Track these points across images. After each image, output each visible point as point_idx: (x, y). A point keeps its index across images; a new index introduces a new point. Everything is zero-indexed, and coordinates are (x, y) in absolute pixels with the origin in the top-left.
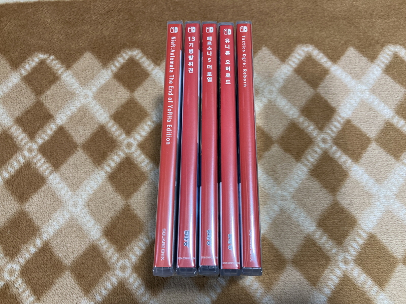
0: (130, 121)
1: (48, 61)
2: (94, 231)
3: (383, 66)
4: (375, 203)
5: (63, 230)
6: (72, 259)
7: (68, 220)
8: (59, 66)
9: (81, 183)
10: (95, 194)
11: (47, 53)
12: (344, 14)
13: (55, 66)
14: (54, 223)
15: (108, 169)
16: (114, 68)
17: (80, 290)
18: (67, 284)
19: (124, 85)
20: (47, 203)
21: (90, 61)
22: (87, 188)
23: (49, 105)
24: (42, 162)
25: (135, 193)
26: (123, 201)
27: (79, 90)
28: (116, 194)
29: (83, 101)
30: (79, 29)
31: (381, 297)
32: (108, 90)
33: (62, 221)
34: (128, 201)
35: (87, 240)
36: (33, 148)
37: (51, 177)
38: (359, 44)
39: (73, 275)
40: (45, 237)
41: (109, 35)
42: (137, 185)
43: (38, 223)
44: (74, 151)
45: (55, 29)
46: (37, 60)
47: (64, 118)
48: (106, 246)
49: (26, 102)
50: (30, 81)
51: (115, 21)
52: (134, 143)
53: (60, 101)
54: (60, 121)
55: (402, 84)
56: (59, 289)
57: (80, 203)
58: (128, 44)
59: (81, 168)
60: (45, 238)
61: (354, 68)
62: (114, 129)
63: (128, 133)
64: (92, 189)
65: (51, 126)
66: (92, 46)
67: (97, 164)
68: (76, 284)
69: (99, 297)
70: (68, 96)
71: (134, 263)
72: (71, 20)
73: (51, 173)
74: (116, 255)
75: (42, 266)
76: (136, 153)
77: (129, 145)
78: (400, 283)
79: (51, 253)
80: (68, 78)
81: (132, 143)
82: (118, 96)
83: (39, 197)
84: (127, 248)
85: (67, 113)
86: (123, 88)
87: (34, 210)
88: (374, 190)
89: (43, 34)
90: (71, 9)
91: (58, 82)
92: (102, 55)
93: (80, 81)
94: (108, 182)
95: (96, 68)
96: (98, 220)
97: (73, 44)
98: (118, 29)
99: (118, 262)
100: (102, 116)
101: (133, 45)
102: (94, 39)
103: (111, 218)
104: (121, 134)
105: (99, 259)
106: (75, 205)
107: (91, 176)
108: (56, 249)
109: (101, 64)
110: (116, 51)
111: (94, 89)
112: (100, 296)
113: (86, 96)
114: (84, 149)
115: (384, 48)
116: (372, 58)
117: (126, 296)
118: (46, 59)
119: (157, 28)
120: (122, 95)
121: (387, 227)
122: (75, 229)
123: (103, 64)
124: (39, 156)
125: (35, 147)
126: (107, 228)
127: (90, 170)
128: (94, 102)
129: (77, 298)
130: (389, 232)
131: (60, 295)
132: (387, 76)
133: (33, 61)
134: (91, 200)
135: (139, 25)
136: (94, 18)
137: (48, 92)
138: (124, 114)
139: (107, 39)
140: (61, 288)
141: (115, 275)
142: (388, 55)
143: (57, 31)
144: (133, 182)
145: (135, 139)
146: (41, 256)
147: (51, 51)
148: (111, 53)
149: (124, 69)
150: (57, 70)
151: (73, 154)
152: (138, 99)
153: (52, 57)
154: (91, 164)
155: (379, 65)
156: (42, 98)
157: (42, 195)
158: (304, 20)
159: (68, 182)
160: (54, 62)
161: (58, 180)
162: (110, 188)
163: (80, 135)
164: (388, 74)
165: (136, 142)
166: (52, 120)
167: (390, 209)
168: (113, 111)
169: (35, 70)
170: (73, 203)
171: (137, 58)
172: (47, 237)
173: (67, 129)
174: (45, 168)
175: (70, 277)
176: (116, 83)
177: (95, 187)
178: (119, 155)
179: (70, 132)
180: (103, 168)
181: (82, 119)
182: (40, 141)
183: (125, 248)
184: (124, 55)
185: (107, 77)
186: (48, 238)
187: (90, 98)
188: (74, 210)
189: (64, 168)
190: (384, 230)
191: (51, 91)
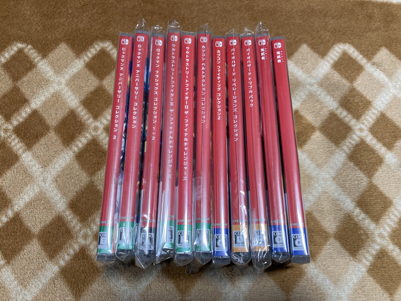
0: (98, 106)
1: (26, 50)
2: (61, 204)
3: (332, 62)
4: (314, 185)
5: (32, 202)
6: (40, 228)
7: (37, 194)
8: (36, 55)
9: (51, 160)
10: (63, 171)
11: (25, 43)
12: (300, 14)
13: (32, 54)
14: (25, 196)
15: (76, 149)
16: (86, 59)
17: (46, 256)
18: (34, 250)
19: (94, 74)
20: (20, 178)
21: (65, 51)
22: (56, 166)
23: (25, 90)
24: (16, 142)
25: (99, 172)
26: (87, 178)
27: (54, 77)
28: (82, 172)
29: (57, 88)
30: (55, 21)
31: (312, 266)
32: (79, 78)
33: (32, 194)
34: (93, 178)
35: (53, 211)
36: (9, 128)
37: (24, 156)
38: (312, 42)
39: (40, 242)
40: (16, 208)
41: (83, 28)
42: (101, 164)
43: (10, 195)
44: (46, 133)
45: (34, 20)
46: (15, 49)
47: (39, 103)
48: (71, 217)
49: (3, 87)
50: (8, 68)
51: (90, 15)
52: (100, 126)
53: (35, 87)
54: (35, 105)
55: (347, 79)
56: (26, 254)
57: (49, 179)
58: (100, 36)
59: (52, 148)
60: (16, 210)
61: (306, 63)
62: (83, 114)
63: (96, 116)
64: (60, 167)
65: (26, 109)
66: (67, 37)
67: (66, 144)
68: (42, 251)
69: (62, 262)
70: (43, 83)
71: (95, 232)
72: (49, 13)
73: (24, 152)
74: (79, 225)
75: (13, 234)
76: (102, 135)
77: (96, 129)
78: (331, 255)
79: (21, 223)
80: (44, 66)
81: (98, 127)
82: (89, 84)
83: (13, 173)
84: (90, 219)
85: (42, 99)
86: (93, 76)
87: (7, 184)
88: (314, 174)
89: (23, 25)
90: (49, 3)
91: (34, 70)
92: (76, 46)
93: (55, 69)
94: (76, 161)
95: (69, 58)
96: (64, 194)
97: (49, 35)
98: (92, 22)
99: (80, 231)
100: (73, 101)
101: (105, 37)
102: (70, 31)
103: (76, 192)
104: (89, 118)
105: (64, 228)
106: (44, 181)
107: (60, 155)
108: (25, 219)
109: (74, 54)
110: (89, 43)
111: (67, 77)
112: (63, 260)
113: (60, 83)
114: (55, 131)
115: (334, 46)
116: (323, 54)
117: (86, 261)
118: (24, 48)
119: (128, 22)
120: (92, 83)
121: (323, 206)
122: (43, 202)
123: (77, 54)
124: (14, 136)
125: (10, 127)
126: (72, 201)
127: (60, 150)
128: (67, 89)
129: (43, 262)
130: (324, 210)
131: (28, 260)
132: (335, 71)
133: (12, 49)
134: (59, 176)
135: (111, 19)
136: (70, 11)
137: (25, 79)
138: (93, 100)
139: (81, 31)
140: (29, 253)
141: (77, 242)
142: (337, 52)
143: (35, 23)
144: (97, 161)
145: (101, 123)
146: (11, 225)
147: (29, 41)
148: (84, 45)
149: (95, 59)
150: (34, 59)
151: (45, 135)
152: (106, 86)
153: (29, 47)
154: (60, 145)
155: (328, 61)
156: (19, 84)
157: (15, 171)
158: (264, 18)
159: (39, 160)
160: (31, 51)
161: (30, 158)
162: (76, 166)
163: (53, 119)
164: (336, 70)
165: (102, 125)
166: (27, 104)
167: (327, 190)
168: (83, 98)
169: (13, 58)
170: (43, 178)
171: (108, 49)
172: (17, 209)
173: (41, 112)
174: (19, 147)
175: (37, 244)
176: (87, 72)
177: (63, 165)
178: (86, 137)
179: (43, 115)
180: (71, 149)
181: (55, 104)
182: (15, 123)
183: (87, 219)
184: (96, 46)
185: (80, 66)
186: (19, 209)
187: (63, 85)
188: (43, 184)
189: (36, 147)
190: (320, 209)
191: (28, 77)
